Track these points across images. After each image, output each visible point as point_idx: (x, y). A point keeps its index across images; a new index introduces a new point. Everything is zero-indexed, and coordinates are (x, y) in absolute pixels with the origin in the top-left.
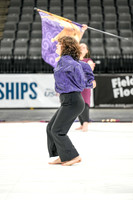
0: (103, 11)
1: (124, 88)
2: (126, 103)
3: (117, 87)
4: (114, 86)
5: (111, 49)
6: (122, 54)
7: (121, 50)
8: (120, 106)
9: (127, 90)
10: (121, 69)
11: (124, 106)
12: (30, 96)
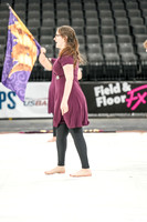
0: (84, 15)
1: (107, 97)
2: (109, 113)
3: (100, 95)
4: (97, 94)
5: (93, 56)
6: (105, 61)
7: (104, 57)
8: (103, 115)
9: (110, 99)
10: (104, 76)
11: (107, 115)
12: (9, 106)
